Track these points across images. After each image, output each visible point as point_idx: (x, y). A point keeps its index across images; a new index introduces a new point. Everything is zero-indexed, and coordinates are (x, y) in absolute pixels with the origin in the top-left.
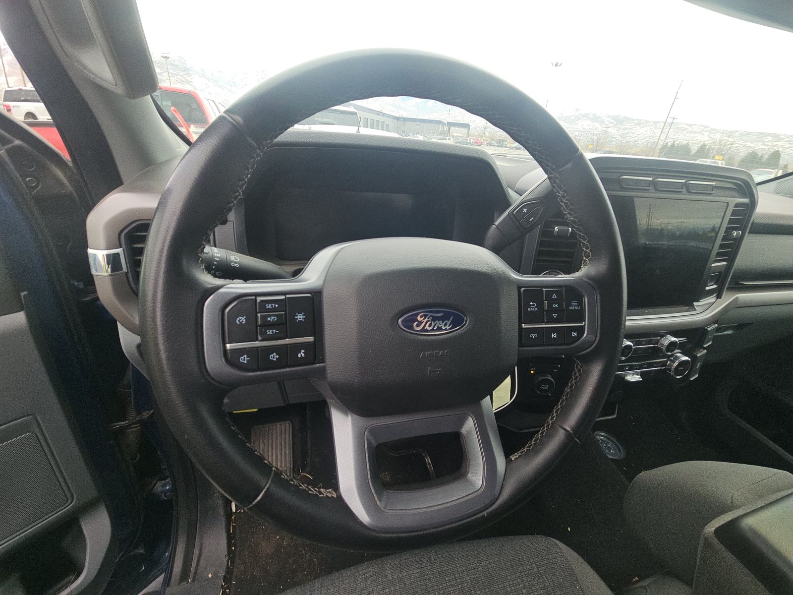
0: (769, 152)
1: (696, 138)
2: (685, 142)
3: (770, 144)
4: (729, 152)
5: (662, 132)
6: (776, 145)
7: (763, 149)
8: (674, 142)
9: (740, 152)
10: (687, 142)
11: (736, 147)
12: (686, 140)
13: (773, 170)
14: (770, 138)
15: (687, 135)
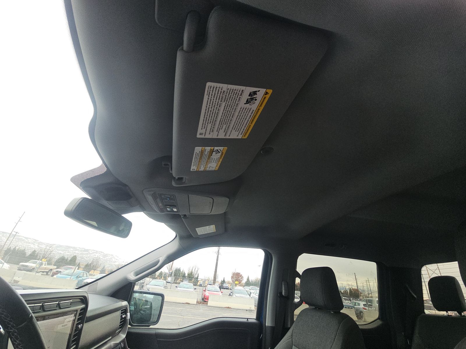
0: (71, 256)
1: (30, 246)
2: (23, 248)
3: (72, 252)
4: (50, 256)
5: (7, 239)
6: (75, 253)
7: (68, 255)
8: (16, 247)
9: (55, 256)
10: (24, 248)
11: (53, 253)
12: (24, 247)
13: (73, 267)
14: (72, 249)
15: (24, 244)
